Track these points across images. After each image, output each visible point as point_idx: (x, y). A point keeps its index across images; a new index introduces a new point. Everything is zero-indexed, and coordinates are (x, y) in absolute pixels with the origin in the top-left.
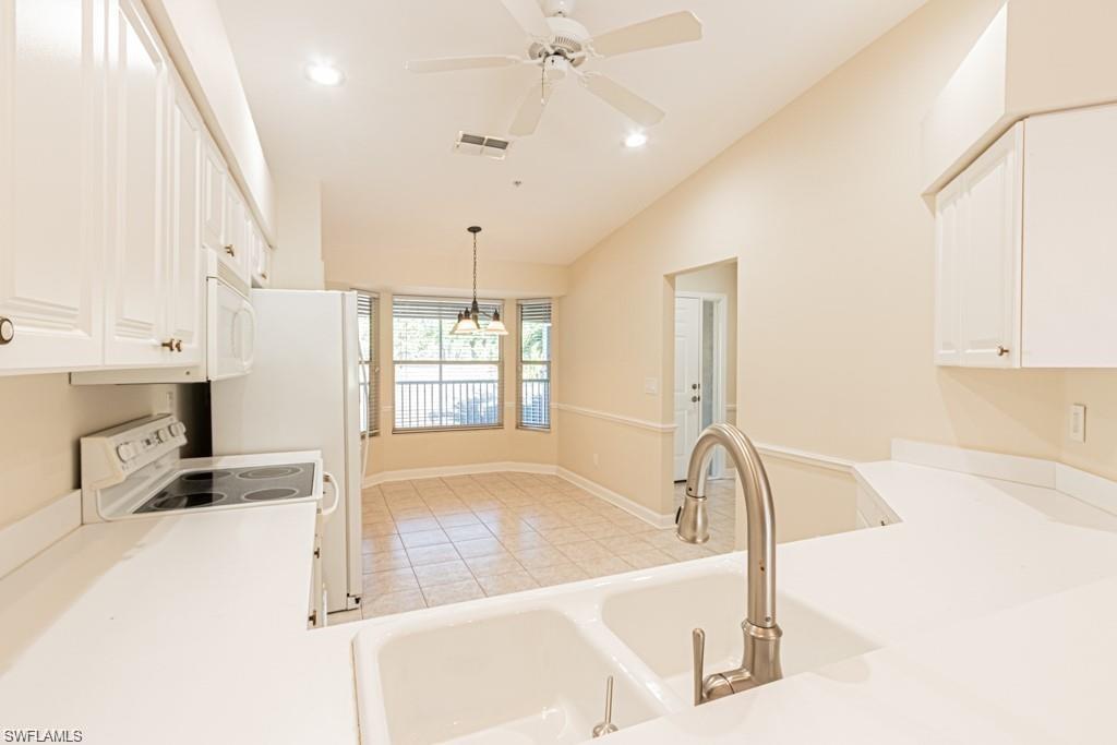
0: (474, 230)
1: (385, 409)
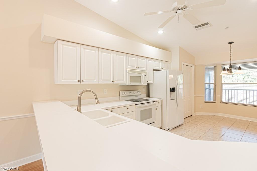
0: (231, 43)
1: (218, 96)
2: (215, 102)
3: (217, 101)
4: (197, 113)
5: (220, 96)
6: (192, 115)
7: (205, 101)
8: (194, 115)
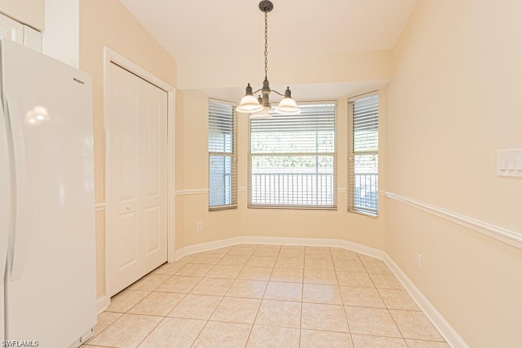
1: (241, 189)
2: (235, 208)
3: (239, 205)
4: (186, 247)
5: (246, 188)
6: (167, 262)
7: (210, 208)
8: (177, 260)
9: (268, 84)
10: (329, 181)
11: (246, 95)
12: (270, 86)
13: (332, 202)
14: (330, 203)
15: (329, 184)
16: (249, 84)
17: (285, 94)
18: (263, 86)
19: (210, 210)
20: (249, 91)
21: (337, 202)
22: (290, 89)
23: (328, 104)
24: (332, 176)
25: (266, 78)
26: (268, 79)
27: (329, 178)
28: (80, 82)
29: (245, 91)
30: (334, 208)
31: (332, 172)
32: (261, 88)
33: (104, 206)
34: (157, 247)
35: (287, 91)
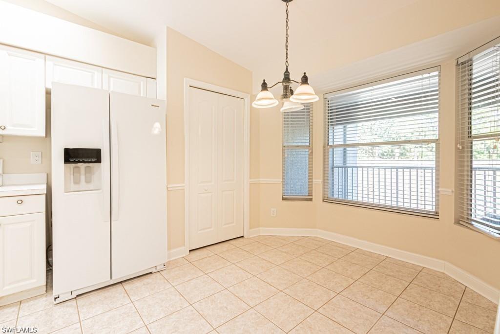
1: (316, 182)
2: (311, 200)
3: (314, 197)
4: (261, 228)
5: (321, 180)
6: (243, 237)
7: (284, 197)
8: (251, 236)
9: (289, 75)
10: (429, 178)
11: (261, 91)
12: (290, 77)
13: (434, 207)
14: (430, 208)
15: (428, 183)
16: (264, 80)
17: (301, 81)
18: (283, 78)
19: (284, 199)
20: (264, 86)
21: (438, 208)
22: (306, 75)
23: (426, 73)
24: (434, 171)
25: (287, 69)
26: (289, 70)
27: (428, 173)
28: (156, 106)
29: (261, 87)
30: (435, 215)
31: (434, 166)
32: (282, 81)
33: (184, 186)
34: (233, 223)
35: (303, 77)
